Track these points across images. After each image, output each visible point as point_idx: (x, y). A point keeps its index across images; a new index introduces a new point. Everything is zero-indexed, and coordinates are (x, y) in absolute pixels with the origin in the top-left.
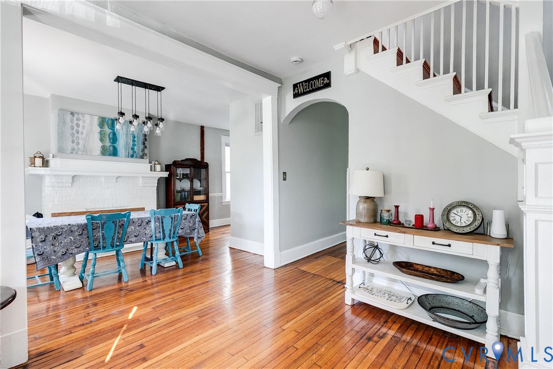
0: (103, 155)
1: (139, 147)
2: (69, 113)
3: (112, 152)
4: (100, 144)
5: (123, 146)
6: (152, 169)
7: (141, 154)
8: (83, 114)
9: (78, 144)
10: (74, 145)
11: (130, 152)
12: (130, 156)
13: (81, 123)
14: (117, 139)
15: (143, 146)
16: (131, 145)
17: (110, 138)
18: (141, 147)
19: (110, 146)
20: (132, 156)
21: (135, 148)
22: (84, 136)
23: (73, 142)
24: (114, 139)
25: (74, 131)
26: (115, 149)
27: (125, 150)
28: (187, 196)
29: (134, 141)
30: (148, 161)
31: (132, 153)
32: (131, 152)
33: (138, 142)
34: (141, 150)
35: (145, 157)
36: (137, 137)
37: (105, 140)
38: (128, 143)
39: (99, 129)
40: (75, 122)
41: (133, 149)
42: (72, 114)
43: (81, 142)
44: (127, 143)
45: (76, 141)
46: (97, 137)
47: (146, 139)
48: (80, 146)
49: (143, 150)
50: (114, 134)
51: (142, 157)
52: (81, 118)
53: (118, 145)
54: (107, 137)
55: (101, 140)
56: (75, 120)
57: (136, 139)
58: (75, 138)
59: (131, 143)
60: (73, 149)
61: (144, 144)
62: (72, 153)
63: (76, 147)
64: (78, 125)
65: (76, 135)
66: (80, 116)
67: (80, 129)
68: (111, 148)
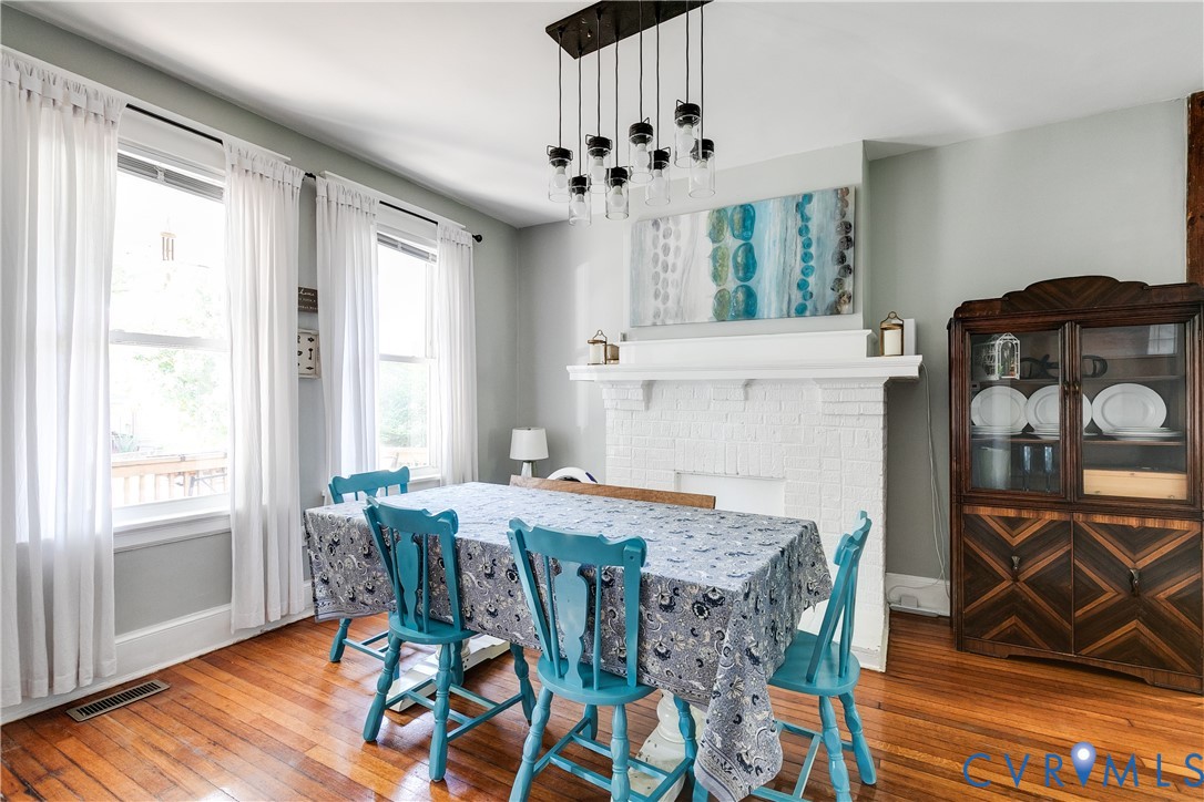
0: (719, 321)
1: (822, 278)
2: (651, 223)
3: (742, 307)
4: (713, 289)
5: (774, 282)
6: (876, 348)
7: (831, 296)
8: (676, 217)
9: (666, 298)
10: (659, 303)
11: (793, 297)
12: (793, 311)
13: (672, 242)
14: (754, 263)
15: (837, 268)
16: (797, 275)
17: (736, 265)
18: (833, 270)
19: (736, 291)
20: (801, 311)
21: (812, 280)
22: (677, 275)
23: (656, 296)
24: (748, 266)
25: (659, 268)
26: (750, 295)
27: (778, 292)
28: (1055, 464)
29: (806, 257)
30: (859, 318)
31: (800, 301)
32: (797, 296)
33: (820, 256)
34: (829, 282)
35: (846, 308)
36: (819, 239)
37: (724, 277)
38: (788, 270)
39: (708, 246)
40: (662, 241)
41: (802, 285)
42: (656, 223)
43: (672, 291)
44: (785, 271)
45: (662, 292)
46: (706, 267)
47: (849, 240)
48: (670, 303)
49: (839, 282)
50: (749, 250)
51: (834, 310)
52: (673, 228)
53: (759, 282)
54: (731, 264)
55: (716, 276)
56: (661, 236)
57: (813, 250)
58: (660, 286)
59: (798, 265)
60: (657, 315)
61: (842, 259)
62: (655, 325)
63: (662, 307)
64: (666, 249)
65: (662, 275)
66: (671, 224)
67: (671, 259)
68: (741, 296)
